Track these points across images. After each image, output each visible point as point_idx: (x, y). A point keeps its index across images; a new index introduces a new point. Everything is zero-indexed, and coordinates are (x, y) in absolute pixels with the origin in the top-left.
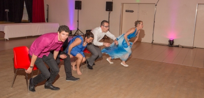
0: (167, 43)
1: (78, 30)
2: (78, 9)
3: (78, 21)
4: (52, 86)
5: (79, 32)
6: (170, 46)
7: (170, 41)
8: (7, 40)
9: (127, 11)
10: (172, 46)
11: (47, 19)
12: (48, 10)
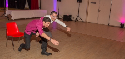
0: (119, 25)
1: (59, 14)
2: (59, 1)
3: (59, 9)
4: (46, 52)
5: (60, 16)
6: (121, 28)
7: (121, 24)
8: (13, 20)
9: (91, 3)
10: (123, 28)
11: (40, 8)
12: (40, 2)
